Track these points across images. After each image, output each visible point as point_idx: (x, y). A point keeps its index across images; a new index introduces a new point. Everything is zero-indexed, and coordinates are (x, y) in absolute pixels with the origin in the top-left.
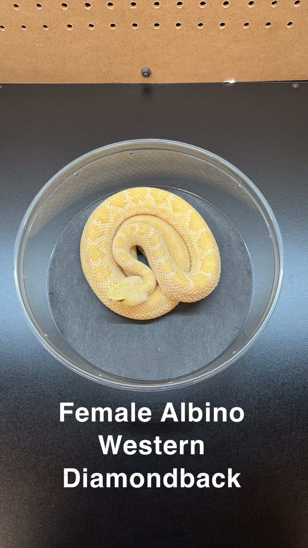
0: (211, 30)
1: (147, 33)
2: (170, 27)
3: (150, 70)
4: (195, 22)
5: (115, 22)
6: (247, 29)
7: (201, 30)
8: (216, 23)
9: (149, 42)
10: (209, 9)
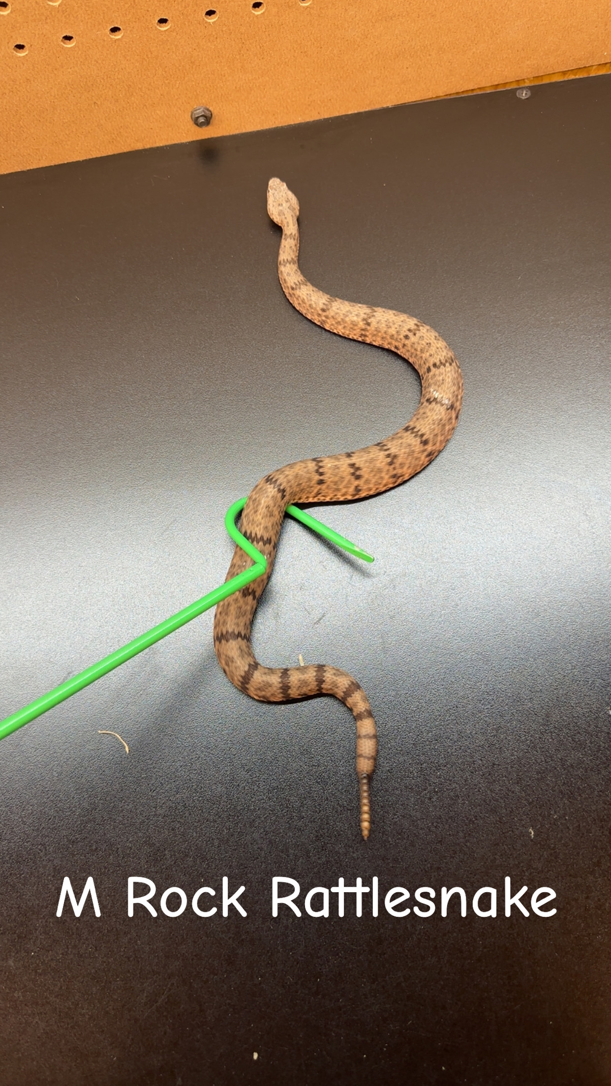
0: (330, 5)
1: (192, 34)
2: (241, 13)
3: (208, 110)
5: (119, 23)
7: (308, 9)
9: (200, 51)
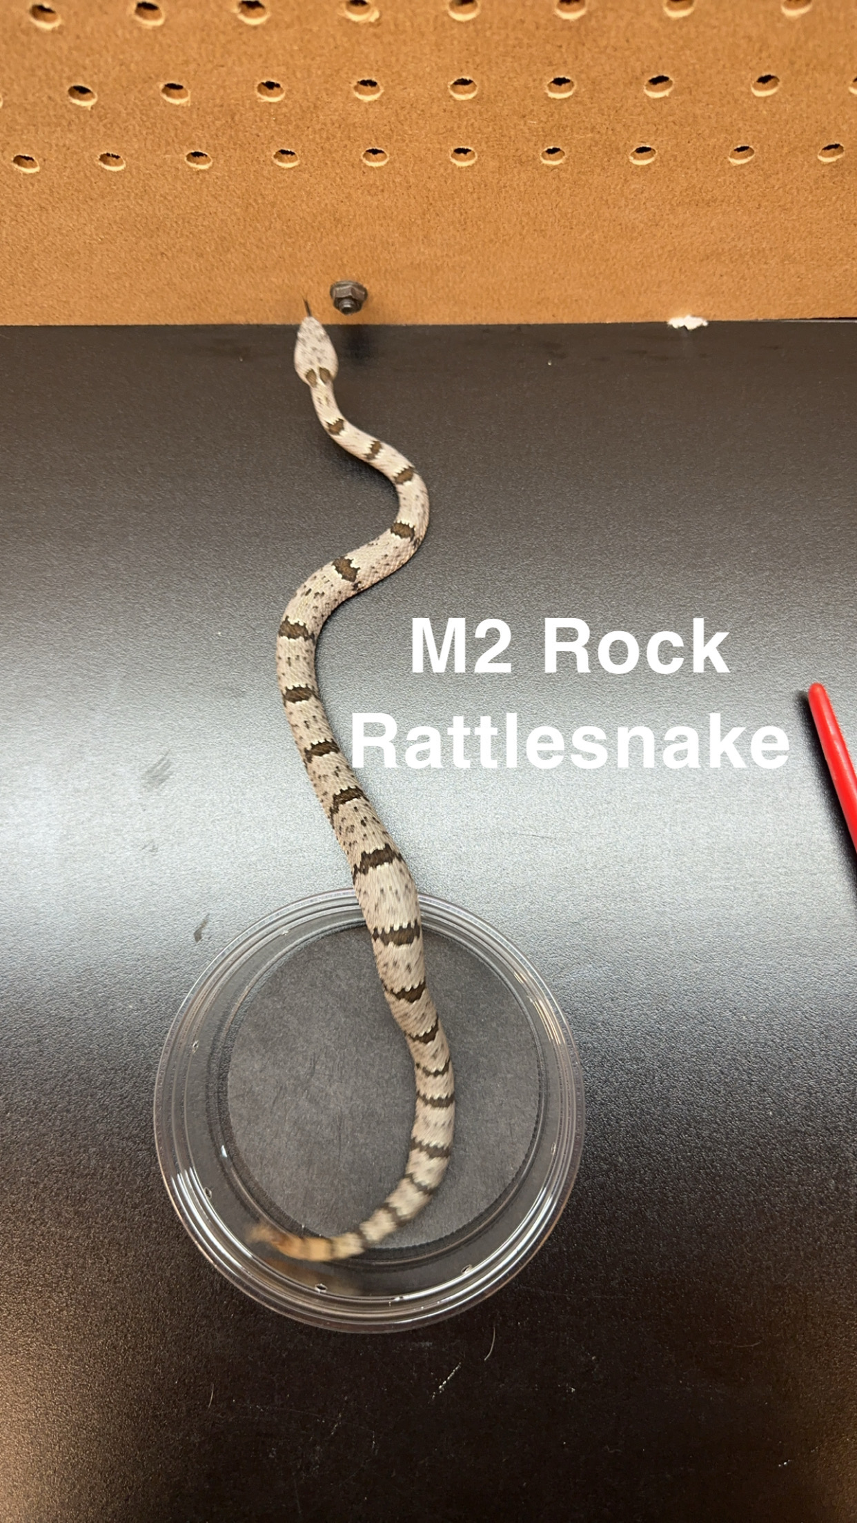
0: (598, 170)
1: (338, 179)
2: (430, 162)
4: (531, 144)
6: (742, 166)
7: (556, 170)
8: (618, 149)
9: (350, 206)
10: (587, 101)
